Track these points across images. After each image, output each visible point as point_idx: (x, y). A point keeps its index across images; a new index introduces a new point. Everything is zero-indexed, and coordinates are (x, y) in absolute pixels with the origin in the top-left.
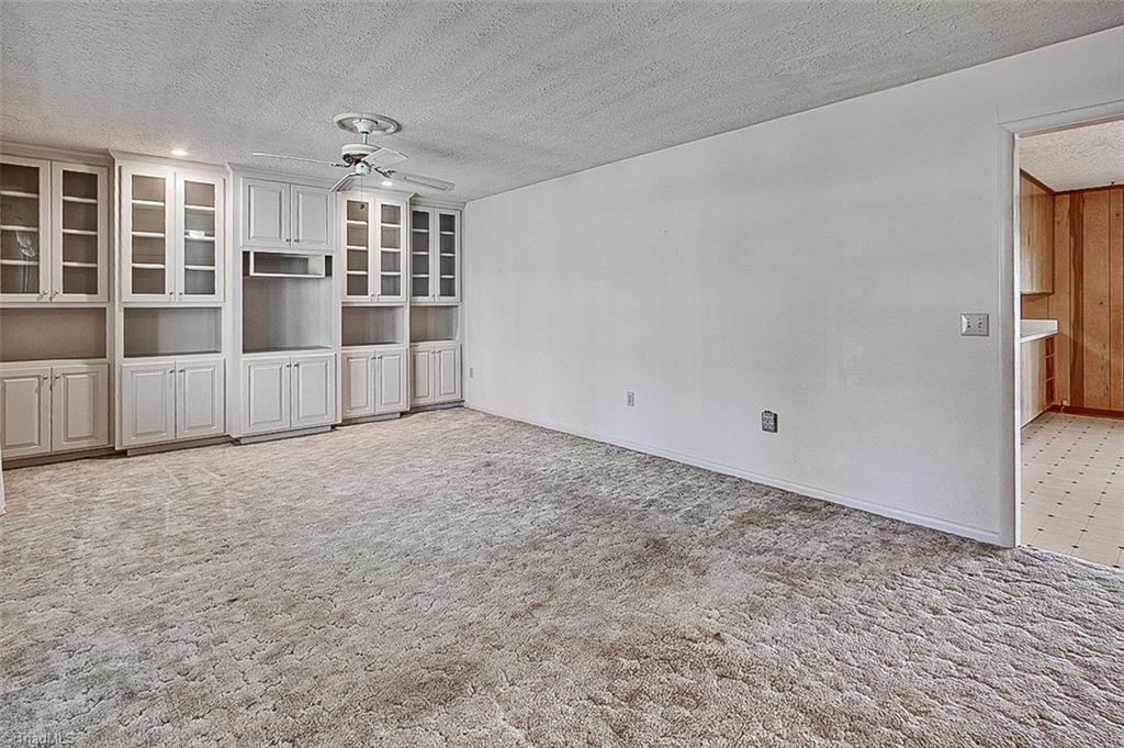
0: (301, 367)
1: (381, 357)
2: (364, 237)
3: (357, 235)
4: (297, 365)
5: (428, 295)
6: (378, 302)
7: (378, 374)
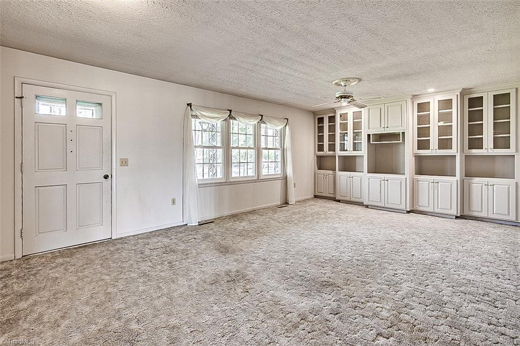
0: (389, 181)
1: (438, 183)
2: (427, 120)
3: (423, 120)
4: (387, 180)
5: (482, 149)
6: (436, 153)
7: (436, 192)
